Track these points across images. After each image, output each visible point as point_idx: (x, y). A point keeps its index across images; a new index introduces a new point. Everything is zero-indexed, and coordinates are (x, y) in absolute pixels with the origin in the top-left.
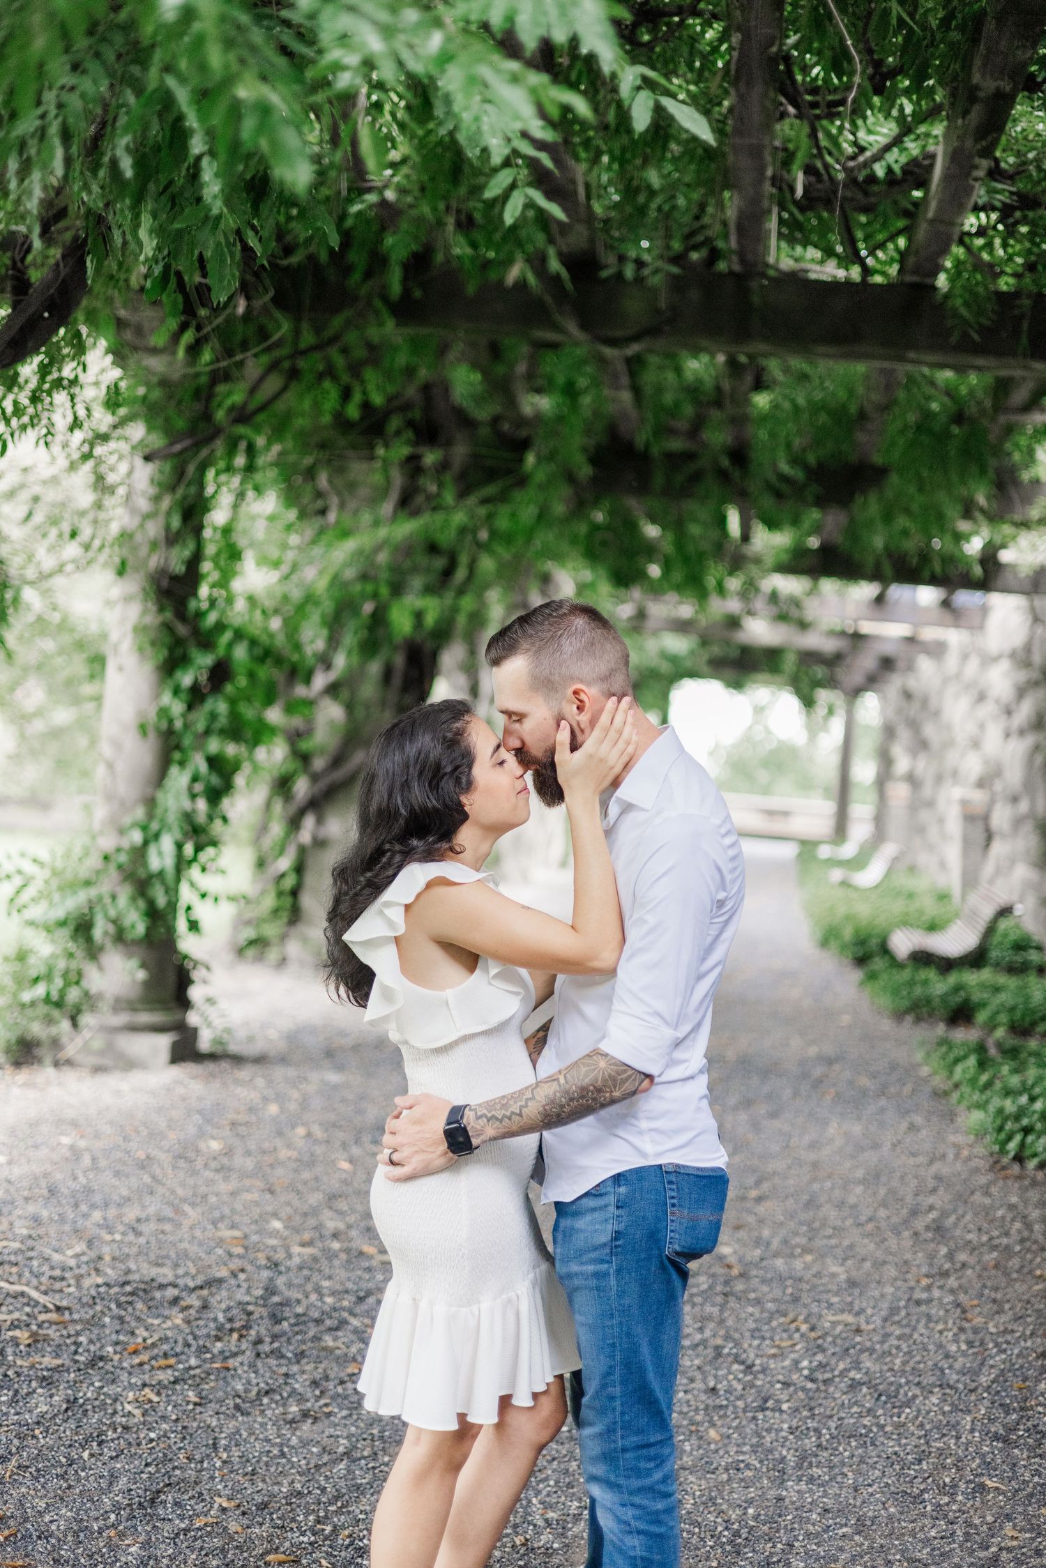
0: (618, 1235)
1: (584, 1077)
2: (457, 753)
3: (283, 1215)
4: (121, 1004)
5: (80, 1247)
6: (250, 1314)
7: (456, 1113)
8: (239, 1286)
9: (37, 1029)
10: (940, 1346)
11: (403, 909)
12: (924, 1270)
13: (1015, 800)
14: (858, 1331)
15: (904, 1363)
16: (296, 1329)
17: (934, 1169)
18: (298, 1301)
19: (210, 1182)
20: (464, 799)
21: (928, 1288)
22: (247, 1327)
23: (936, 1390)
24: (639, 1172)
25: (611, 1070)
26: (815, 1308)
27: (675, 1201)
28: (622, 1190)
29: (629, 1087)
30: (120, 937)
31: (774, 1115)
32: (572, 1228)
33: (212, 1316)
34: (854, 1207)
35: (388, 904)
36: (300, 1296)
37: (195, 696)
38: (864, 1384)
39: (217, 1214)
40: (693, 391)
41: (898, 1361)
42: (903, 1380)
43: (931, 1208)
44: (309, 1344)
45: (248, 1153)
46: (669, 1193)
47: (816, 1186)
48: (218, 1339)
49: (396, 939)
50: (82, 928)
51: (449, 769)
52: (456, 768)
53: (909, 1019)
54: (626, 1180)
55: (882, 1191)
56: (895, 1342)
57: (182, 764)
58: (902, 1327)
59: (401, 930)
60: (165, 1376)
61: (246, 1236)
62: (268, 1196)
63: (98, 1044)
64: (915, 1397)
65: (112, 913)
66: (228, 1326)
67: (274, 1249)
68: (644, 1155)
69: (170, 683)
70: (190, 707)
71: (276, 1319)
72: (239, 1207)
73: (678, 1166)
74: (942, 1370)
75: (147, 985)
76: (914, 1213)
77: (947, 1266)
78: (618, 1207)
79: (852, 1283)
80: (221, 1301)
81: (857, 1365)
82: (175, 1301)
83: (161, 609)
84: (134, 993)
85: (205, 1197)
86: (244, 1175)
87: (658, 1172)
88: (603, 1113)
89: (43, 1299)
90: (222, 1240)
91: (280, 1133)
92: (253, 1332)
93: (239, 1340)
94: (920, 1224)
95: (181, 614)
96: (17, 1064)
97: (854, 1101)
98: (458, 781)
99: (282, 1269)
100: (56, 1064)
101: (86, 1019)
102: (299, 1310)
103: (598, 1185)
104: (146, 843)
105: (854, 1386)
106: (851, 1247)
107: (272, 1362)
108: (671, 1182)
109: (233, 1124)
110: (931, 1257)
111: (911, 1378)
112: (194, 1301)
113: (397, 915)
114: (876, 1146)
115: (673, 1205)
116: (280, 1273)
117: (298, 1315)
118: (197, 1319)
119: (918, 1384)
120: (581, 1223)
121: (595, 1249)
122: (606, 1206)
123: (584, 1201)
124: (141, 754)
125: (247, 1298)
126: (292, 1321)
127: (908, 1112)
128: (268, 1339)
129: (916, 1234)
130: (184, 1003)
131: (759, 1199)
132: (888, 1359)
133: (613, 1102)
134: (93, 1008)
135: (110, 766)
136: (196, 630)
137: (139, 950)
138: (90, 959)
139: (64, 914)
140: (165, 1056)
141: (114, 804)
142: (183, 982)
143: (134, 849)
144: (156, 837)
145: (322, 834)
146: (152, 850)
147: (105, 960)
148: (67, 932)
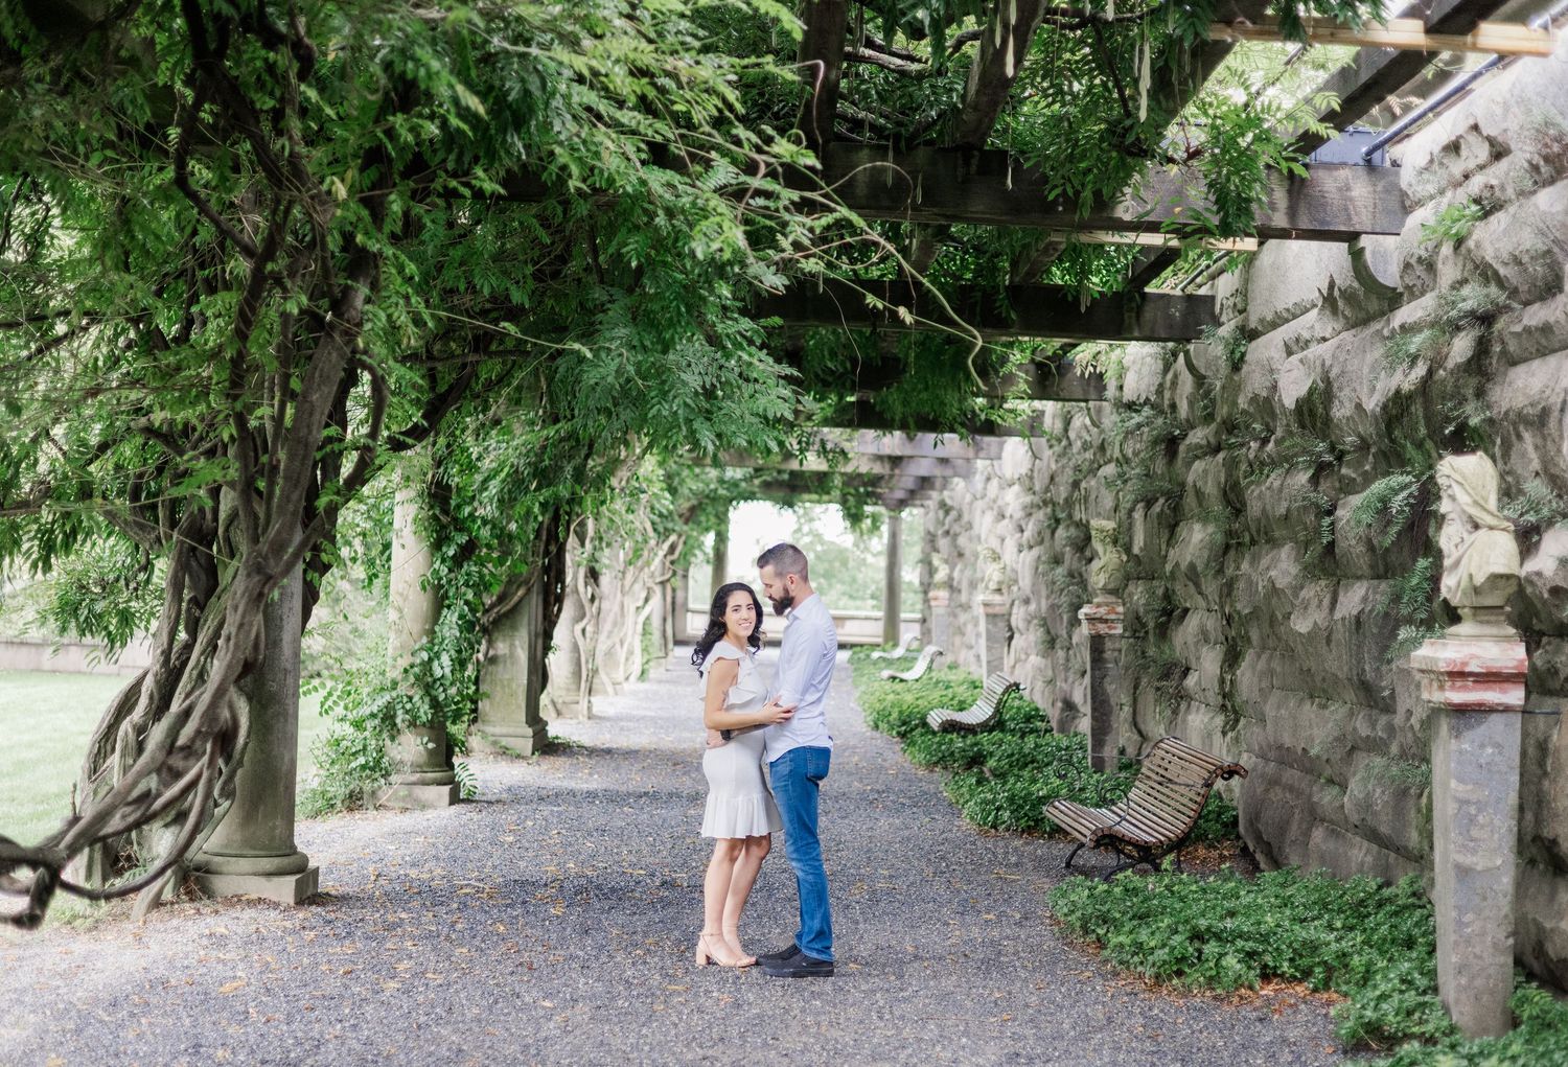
0: (791, 771)
4: (418, 768)
13: (1027, 601)
24: (797, 749)
28: (792, 755)
30: (412, 724)
32: (777, 771)
37: (457, 562)
46: (808, 756)
50: (388, 717)
54: (793, 752)
57: (449, 607)
65: (408, 706)
68: (798, 743)
69: (439, 555)
70: (450, 571)
73: (811, 746)
75: (431, 753)
76: (929, 852)
78: (791, 762)
80: (568, 885)
82: (545, 886)
83: (431, 507)
84: (423, 758)
86: (535, 849)
87: (804, 749)
91: (542, 833)
93: (587, 895)
94: (932, 856)
95: (446, 512)
96: (350, 809)
97: (896, 809)
99: (589, 877)
100: (376, 808)
101: (393, 778)
103: (783, 755)
104: (431, 660)
106: (892, 865)
108: (808, 752)
109: (511, 830)
115: (811, 761)
120: (779, 768)
121: (785, 776)
122: (786, 762)
123: (779, 760)
124: (419, 603)
130: (451, 767)
134: (398, 772)
135: (400, 610)
136: (455, 519)
137: (424, 731)
138: (393, 739)
139: (375, 709)
140: (447, 799)
141: (405, 636)
142: (450, 754)
143: (423, 663)
144: (438, 656)
145: (491, 653)
146: (436, 663)
147: (402, 738)
148: (377, 722)
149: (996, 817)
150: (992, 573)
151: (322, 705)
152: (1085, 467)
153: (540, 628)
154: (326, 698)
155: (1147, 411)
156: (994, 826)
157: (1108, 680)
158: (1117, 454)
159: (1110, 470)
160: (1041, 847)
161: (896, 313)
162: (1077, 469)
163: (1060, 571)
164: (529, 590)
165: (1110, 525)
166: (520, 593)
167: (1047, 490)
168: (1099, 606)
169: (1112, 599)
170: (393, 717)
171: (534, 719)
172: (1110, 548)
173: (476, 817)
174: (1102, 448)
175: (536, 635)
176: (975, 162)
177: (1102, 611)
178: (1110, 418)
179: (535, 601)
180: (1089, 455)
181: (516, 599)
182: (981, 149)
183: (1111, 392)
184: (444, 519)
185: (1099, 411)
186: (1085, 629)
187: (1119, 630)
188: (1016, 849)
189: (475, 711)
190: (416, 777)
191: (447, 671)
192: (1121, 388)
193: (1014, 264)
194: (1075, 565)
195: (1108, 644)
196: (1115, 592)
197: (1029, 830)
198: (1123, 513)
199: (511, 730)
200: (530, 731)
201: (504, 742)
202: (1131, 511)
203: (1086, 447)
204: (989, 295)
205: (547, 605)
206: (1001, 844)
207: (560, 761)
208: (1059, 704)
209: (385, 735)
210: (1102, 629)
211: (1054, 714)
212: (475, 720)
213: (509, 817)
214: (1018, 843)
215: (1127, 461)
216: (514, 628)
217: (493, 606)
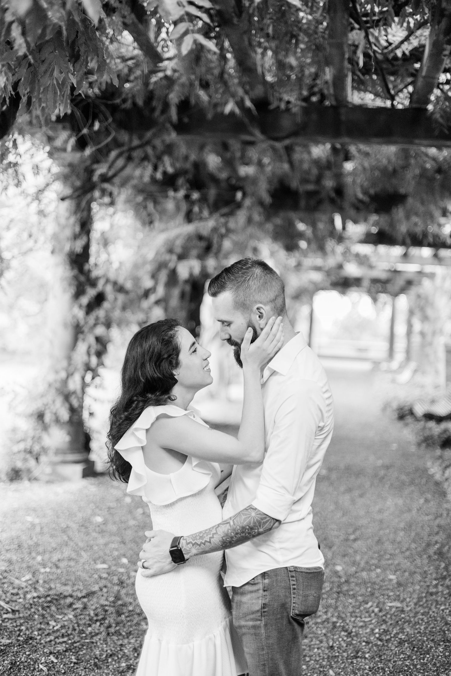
0: (264, 606)
1: (243, 521)
2: (170, 348)
3: (128, 555)
5: (28, 577)
6: (106, 611)
7: (176, 541)
8: (103, 596)
9: (19, 465)
10: (443, 618)
11: (145, 431)
12: (434, 576)
14: (403, 611)
15: (426, 628)
16: (128, 619)
17: (437, 521)
18: (131, 603)
19: (95, 539)
20: (174, 372)
21: (436, 586)
22: (104, 619)
23: (441, 643)
24: (275, 572)
25: (258, 517)
26: (381, 599)
27: (295, 587)
28: (267, 581)
29: (267, 526)
31: (361, 496)
32: (241, 602)
33: (88, 613)
34: (399, 543)
35: (136, 429)
36: (132, 601)
38: (406, 641)
39: (97, 555)
40: (317, 162)
41: (422, 627)
42: (425, 638)
43: (436, 542)
44: (134, 627)
45: (115, 523)
46: (292, 583)
47: (381, 532)
48: (90, 625)
49: (143, 448)
51: (166, 356)
52: (169, 356)
53: (424, 446)
54: (268, 576)
55: (413, 534)
56: (421, 617)
58: (424, 608)
59: (144, 443)
60: (61, 648)
61: (110, 567)
62: (122, 545)
63: (48, 470)
64: (431, 647)
65: (53, 410)
66: (95, 618)
67: (122, 574)
68: (278, 562)
69: (78, 303)
70: (87, 314)
71: (119, 614)
72: (108, 552)
73: (296, 567)
74: (444, 631)
76: (428, 545)
77: (445, 573)
78: (264, 591)
79: (399, 584)
80: (93, 604)
81: (402, 630)
82: (71, 605)
83: (73, 269)
84: (64, 446)
85: (91, 547)
86: (112, 534)
87: (286, 571)
88: (255, 539)
89: (6, 606)
90: (97, 570)
91: (130, 512)
92: (107, 621)
93: (100, 626)
94: (431, 551)
95: (82, 274)
96: (12, 480)
97: (399, 487)
98: (171, 363)
99: (125, 585)
100: (30, 480)
102: (131, 608)
103: (253, 579)
105: (401, 643)
106: (399, 564)
107: (115, 638)
108: (292, 577)
109: (109, 508)
110: (437, 568)
111: (429, 637)
112: (79, 605)
113: (142, 435)
114: (410, 510)
115: (294, 589)
116: (124, 587)
117: (130, 611)
118: (81, 615)
119: (433, 640)
120: (245, 599)
121: (253, 613)
122: (258, 590)
123: (247, 587)
125: (107, 603)
126: (127, 614)
127: (424, 492)
128: (114, 625)
129: (430, 557)
131: (355, 540)
132: (417, 627)
133: (259, 534)
134: (46, 454)
135: (51, 342)
136: (88, 278)
137: (65, 428)
138: (44, 432)
139: (33, 410)
140: (81, 474)
141: (53, 359)
143: (62, 380)
144: (72, 374)
147: (51, 431)
209: (39, 429)
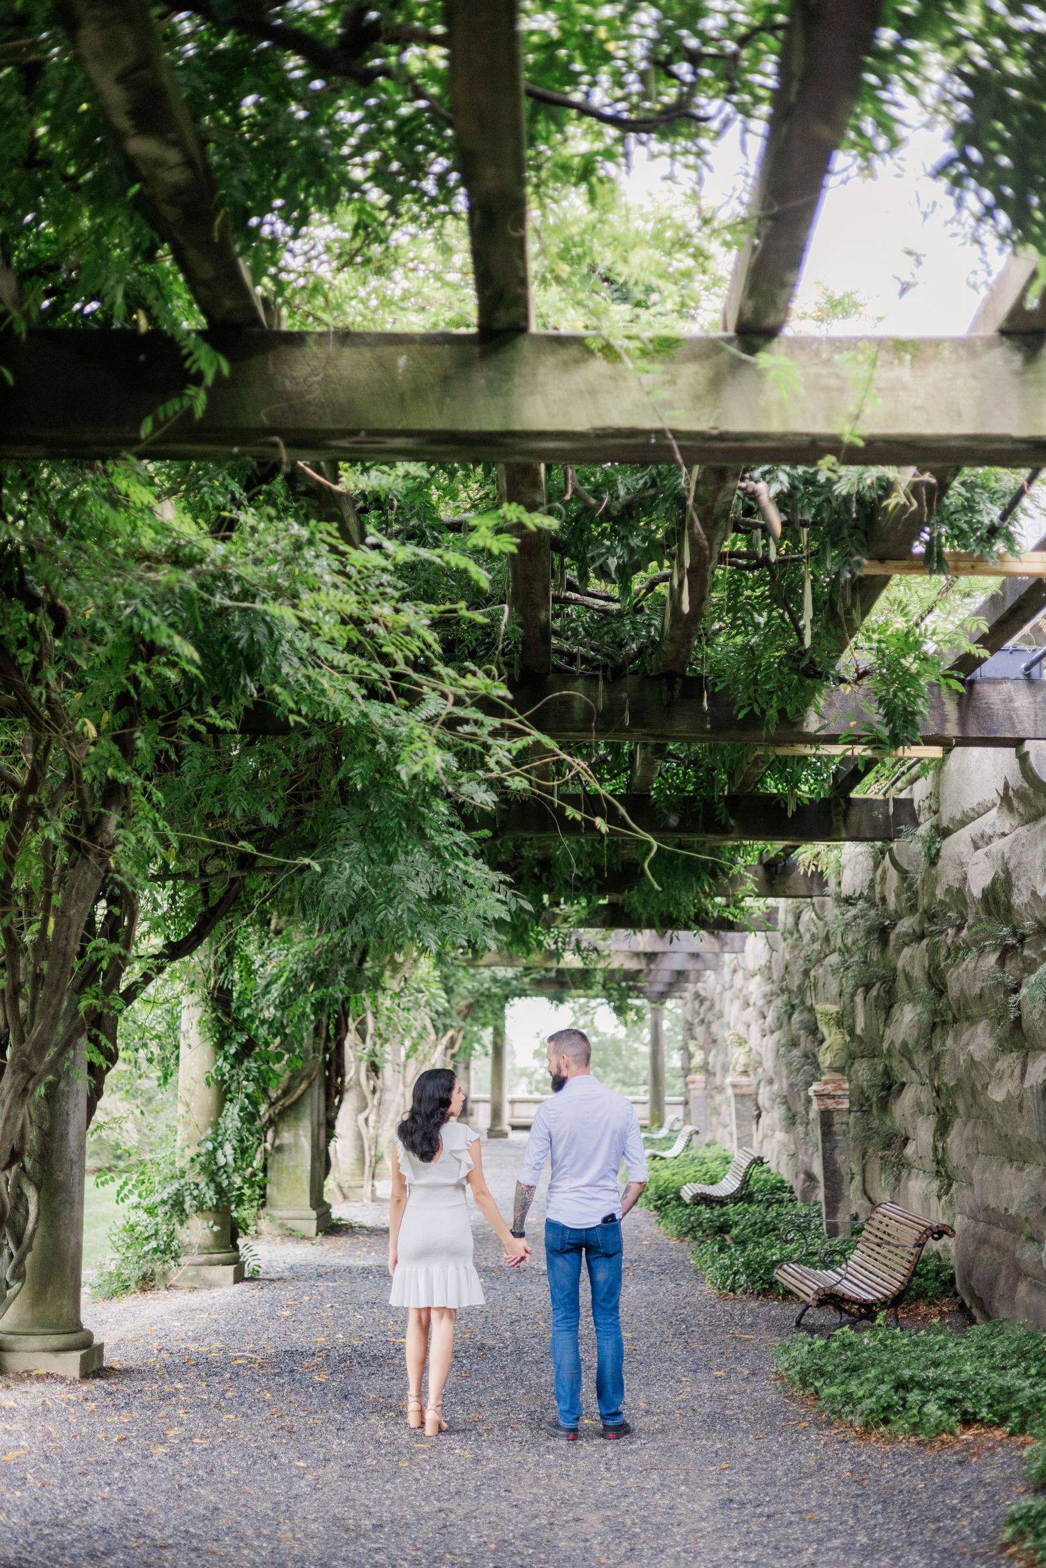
4: (205, 1250)
9: (153, 1267)
13: (771, 1082)
30: (199, 1209)
37: (239, 1058)
50: (177, 1204)
53: (688, 1239)
57: (231, 1101)
63: (191, 1272)
65: (195, 1193)
70: (232, 1067)
75: (216, 1235)
83: (214, 1010)
84: (209, 1240)
89: (253, 1357)
91: (316, 1307)
94: (673, 1319)
95: (228, 1014)
96: (143, 1290)
100: (167, 1288)
101: (182, 1260)
104: (215, 1149)
109: (289, 1305)
110: (677, 1329)
112: (321, 1354)
116: (355, 1347)
118: (327, 1359)
124: (204, 1097)
125: (345, 1353)
126: (370, 1358)
130: (236, 1248)
134: (187, 1254)
135: (187, 1105)
136: (236, 1020)
137: (211, 1215)
138: (182, 1223)
139: (165, 1196)
140: (231, 1278)
141: (192, 1128)
142: (234, 1237)
143: (208, 1153)
144: (221, 1145)
145: (277, 1142)
146: (220, 1152)
147: (190, 1223)
148: (167, 1208)
149: (734, 1282)
150: (739, 1056)
151: (119, 1193)
152: (813, 957)
153: (323, 1119)
154: (122, 1187)
155: (861, 904)
156: (733, 1290)
157: (838, 1151)
158: (839, 944)
159: (834, 959)
160: (775, 1308)
161: (593, 823)
162: (807, 959)
163: (796, 1052)
164: (310, 1085)
165: (833, 1009)
166: (303, 1086)
167: (783, 979)
168: (826, 1083)
169: (838, 1076)
170: (182, 1203)
171: (318, 1202)
172: (834, 1030)
173: (257, 1293)
174: (827, 939)
175: (319, 1125)
176: (678, 687)
177: (830, 1087)
178: (832, 911)
179: (318, 1094)
180: (817, 946)
181: (299, 1092)
182: (683, 676)
183: (832, 888)
184: (226, 1021)
185: (822, 906)
186: (815, 1106)
187: (846, 1105)
188: (752, 1311)
189: (263, 1196)
190: (204, 1258)
191: (230, 1159)
192: (839, 884)
193: (731, 776)
194: (810, 1046)
195: (837, 1119)
196: (840, 1070)
197: (764, 1293)
198: (846, 998)
199: (296, 1213)
200: (314, 1214)
201: (290, 1224)
202: (853, 995)
203: (814, 939)
204: (709, 805)
205: (328, 1097)
206: (739, 1306)
207: (342, 1241)
208: (802, 1176)
209: (175, 1220)
210: (830, 1104)
211: (798, 1185)
212: (263, 1205)
213: (286, 1293)
214: (753, 1305)
215: (848, 950)
216: (297, 1119)
217: (278, 1099)
